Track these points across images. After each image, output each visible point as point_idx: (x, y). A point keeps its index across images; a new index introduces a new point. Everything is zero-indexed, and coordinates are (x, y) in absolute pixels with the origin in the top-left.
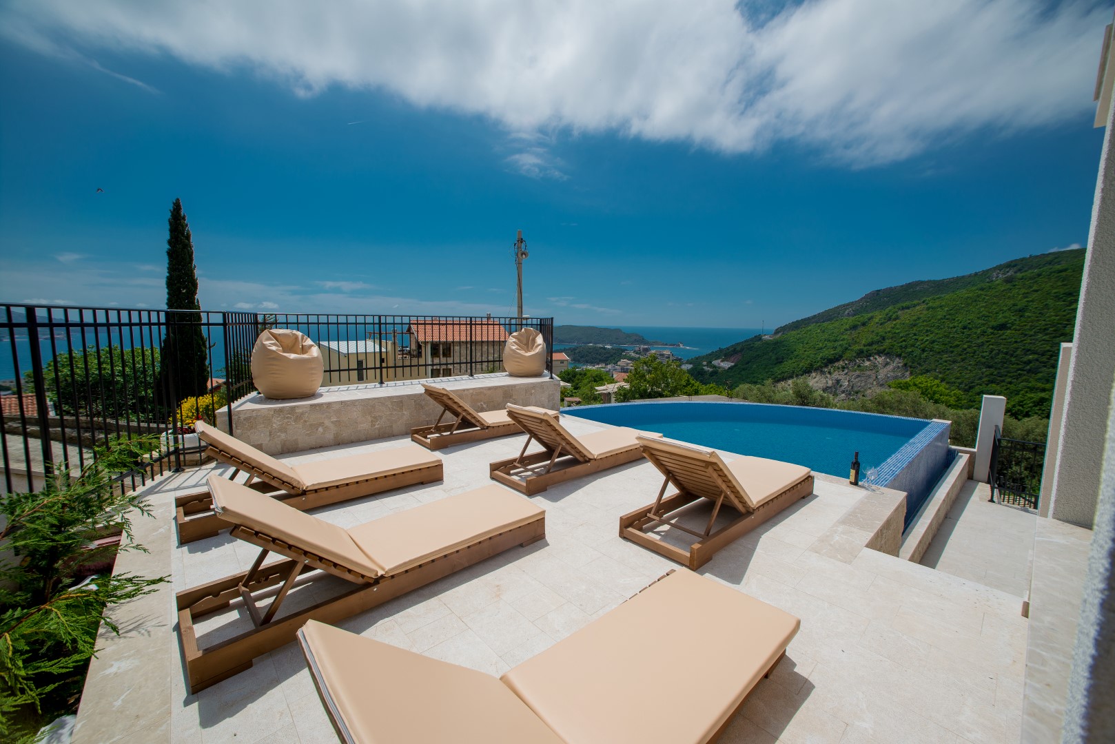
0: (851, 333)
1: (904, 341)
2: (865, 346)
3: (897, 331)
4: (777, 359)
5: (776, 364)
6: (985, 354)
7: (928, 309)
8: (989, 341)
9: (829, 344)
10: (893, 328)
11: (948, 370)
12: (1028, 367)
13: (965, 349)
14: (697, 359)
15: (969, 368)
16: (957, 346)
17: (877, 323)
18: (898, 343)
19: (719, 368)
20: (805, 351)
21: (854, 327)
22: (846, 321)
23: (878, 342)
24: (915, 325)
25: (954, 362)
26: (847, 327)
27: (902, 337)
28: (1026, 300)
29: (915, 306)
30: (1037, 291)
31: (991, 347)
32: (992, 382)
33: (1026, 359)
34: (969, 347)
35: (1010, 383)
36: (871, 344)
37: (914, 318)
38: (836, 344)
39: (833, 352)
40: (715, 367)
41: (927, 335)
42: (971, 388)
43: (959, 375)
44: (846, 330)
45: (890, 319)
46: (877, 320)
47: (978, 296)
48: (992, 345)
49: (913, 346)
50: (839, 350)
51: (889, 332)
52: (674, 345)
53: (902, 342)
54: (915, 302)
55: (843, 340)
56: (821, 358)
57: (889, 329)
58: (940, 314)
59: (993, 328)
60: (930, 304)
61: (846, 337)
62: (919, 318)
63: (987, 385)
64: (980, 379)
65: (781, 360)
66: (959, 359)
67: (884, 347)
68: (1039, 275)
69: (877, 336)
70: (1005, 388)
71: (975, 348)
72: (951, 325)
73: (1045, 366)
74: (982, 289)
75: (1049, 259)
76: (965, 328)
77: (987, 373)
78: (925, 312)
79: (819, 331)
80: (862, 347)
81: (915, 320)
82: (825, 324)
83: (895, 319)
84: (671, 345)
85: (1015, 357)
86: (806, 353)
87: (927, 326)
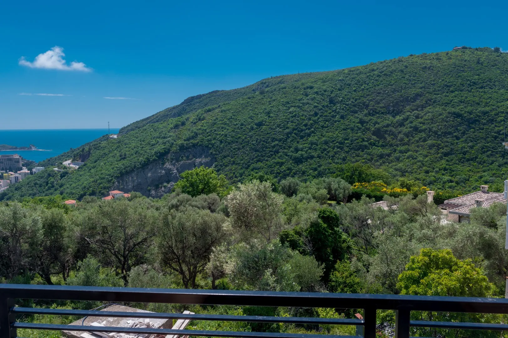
0: (175, 131)
1: (209, 135)
2: (185, 140)
3: (205, 128)
4: (121, 156)
5: (120, 160)
6: (254, 142)
7: (222, 112)
8: (256, 133)
9: (161, 141)
10: (202, 126)
11: (236, 155)
12: (274, 150)
13: (243, 140)
14: (49, 161)
15: (247, 152)
16: (240, 137)
17: (192, 122)
18: (206, 137)
19: (70, 168)
20: (143, 147)
21: (176, 126)
22: (171, 121)
23: (193, 138)
24: (215, 124)
25: (239, 149)
26: (172, 126)
27: (208, 133)
28: (270, 105)
29: (213, 109)
30: (274, 100)
31: (256, 137)
32: (258, 161)
33: (273, 144)
34: (246, 138)
35: (267, 161)
36: (188, 140)
37: (214, 118)
38: (165, 140)
39: (163, 147)
40: (65, 168)
41: (223, 131)
42: (249, 166)
43: (242, 158)
44: (172, 129)
45: (200, 119)
46: (191, 121)
47: (248, 103)
48: (257, 136)
49: (214, 139)
50: (168, 144)
51: (200, 129)
52: (24, 148)
53: (208, 136)
54: (214, 106)
55: (170, 136)
56: (155, 152)
57: (199, 127)
58: (229, 115)
59: (256, 124)
60: (223, 108)
61: (171, 134)
62: (217, 119)
63: (256, 163)
64: (253, 159)
65: (123, 156)
66: (241, 147)
67: (198, 141)
68: (275, 90)
69: (192, 132)
70: (265, 164)
71: (249, 139)
72: (235, 123)
73: (281, 148)
74: (249, 98)
75: (279, 79)
76: (242, 125)
77: (256, 155)
78: (220, 114)
79: (152, 130)
80: (183, 142)
81: (215, 120)
82: (156, 124)
83: (203, 120)
84: (21, 148)
85: (269, 143)
86: (143, 149)
87: (222, 124)
